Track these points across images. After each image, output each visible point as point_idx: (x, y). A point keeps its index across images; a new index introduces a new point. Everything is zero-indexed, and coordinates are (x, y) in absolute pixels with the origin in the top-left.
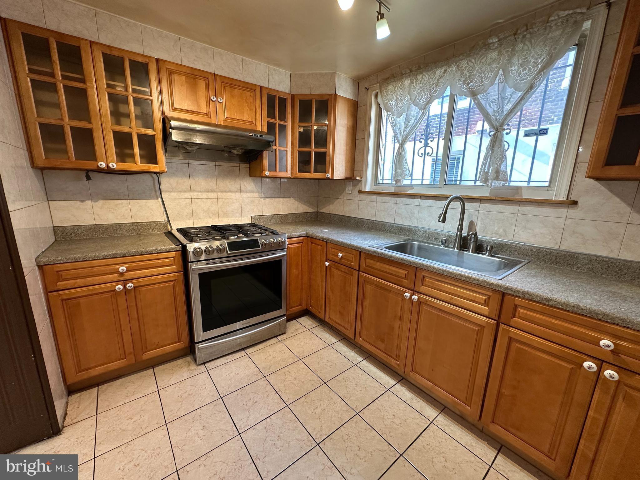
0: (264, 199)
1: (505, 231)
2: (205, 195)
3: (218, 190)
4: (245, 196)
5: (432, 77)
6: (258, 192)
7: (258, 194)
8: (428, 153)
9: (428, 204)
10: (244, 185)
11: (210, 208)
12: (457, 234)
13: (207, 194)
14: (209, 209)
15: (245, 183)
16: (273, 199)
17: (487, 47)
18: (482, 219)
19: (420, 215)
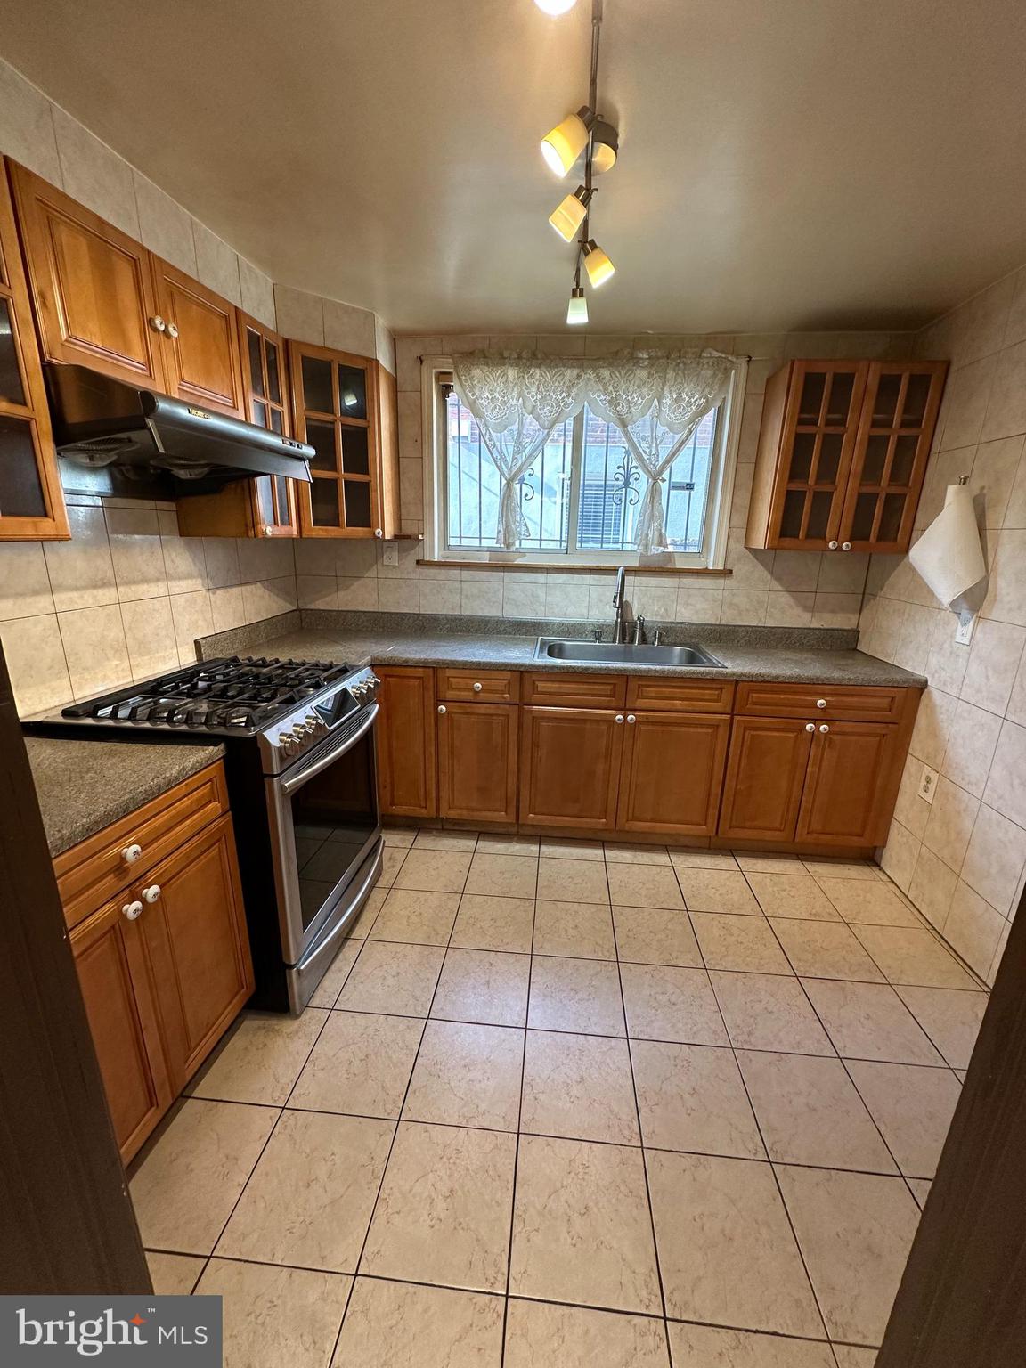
0: (214, 593)
1: (666, 610)
2: (88, 598)
3: (118, 580)
4: (177, 590)
5: (558, 379)
6: (201, 576)
7: (200, 581)
8: (526, 495)
9: (560, 581)
10: (172, 561)
11: (106, 633)
12: (617, 621)
13: (95, 592)
14: (103, 637)
15: (174, 555)
16: (229, 590)
17: (634, 360)
18: (639, 598)
19: (549, 598)
